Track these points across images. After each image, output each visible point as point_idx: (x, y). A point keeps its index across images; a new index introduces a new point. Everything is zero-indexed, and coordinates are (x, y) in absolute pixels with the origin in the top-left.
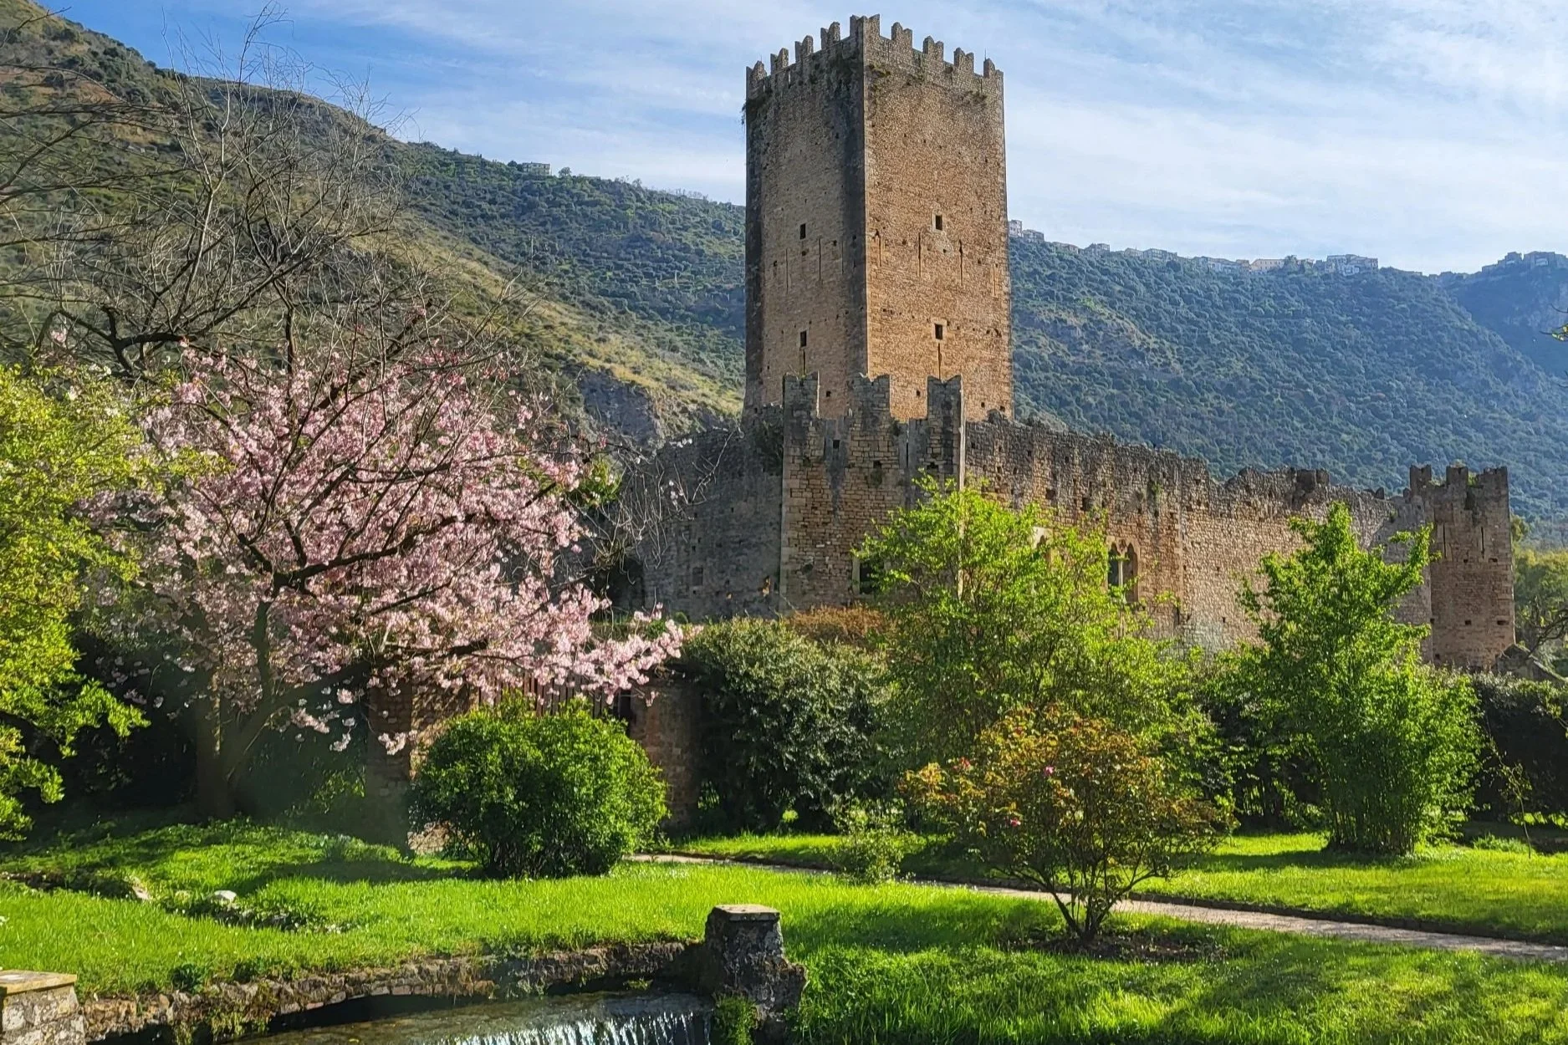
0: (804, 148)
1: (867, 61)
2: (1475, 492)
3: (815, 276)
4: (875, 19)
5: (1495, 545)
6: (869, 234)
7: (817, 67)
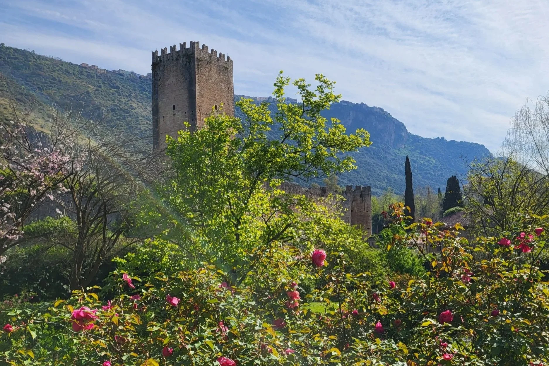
0: (174, 81)
1: (196, 56)
2: (363, 193)
3: (179, 122)
4: (198, 43)
5: (367, 207)
6: (197, 111)
7: (179, 55)
